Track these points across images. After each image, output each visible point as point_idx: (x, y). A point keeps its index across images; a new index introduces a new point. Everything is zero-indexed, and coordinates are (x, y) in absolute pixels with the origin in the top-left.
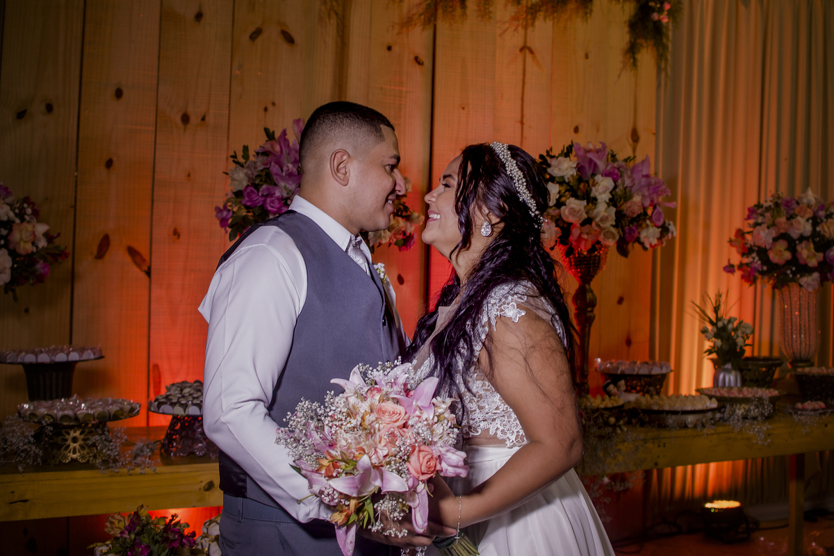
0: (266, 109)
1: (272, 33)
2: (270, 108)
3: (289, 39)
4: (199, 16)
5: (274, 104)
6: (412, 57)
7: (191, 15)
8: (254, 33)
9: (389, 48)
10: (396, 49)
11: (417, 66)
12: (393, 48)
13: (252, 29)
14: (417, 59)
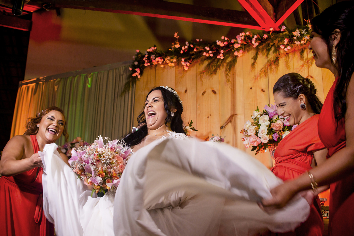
0: (208, 117)
1: (209, 91)
2: (210, 117)
3: (214, 92)
4: (186, 91)
5: (211, 115)
6: (260, 90)
7: (183, 91)
8: (203, 93)
9: (251, 88)
10: (253, 88)
11: (263, 92)
12: (252, 88)
13: (202, 92)
14: (262, 90)
